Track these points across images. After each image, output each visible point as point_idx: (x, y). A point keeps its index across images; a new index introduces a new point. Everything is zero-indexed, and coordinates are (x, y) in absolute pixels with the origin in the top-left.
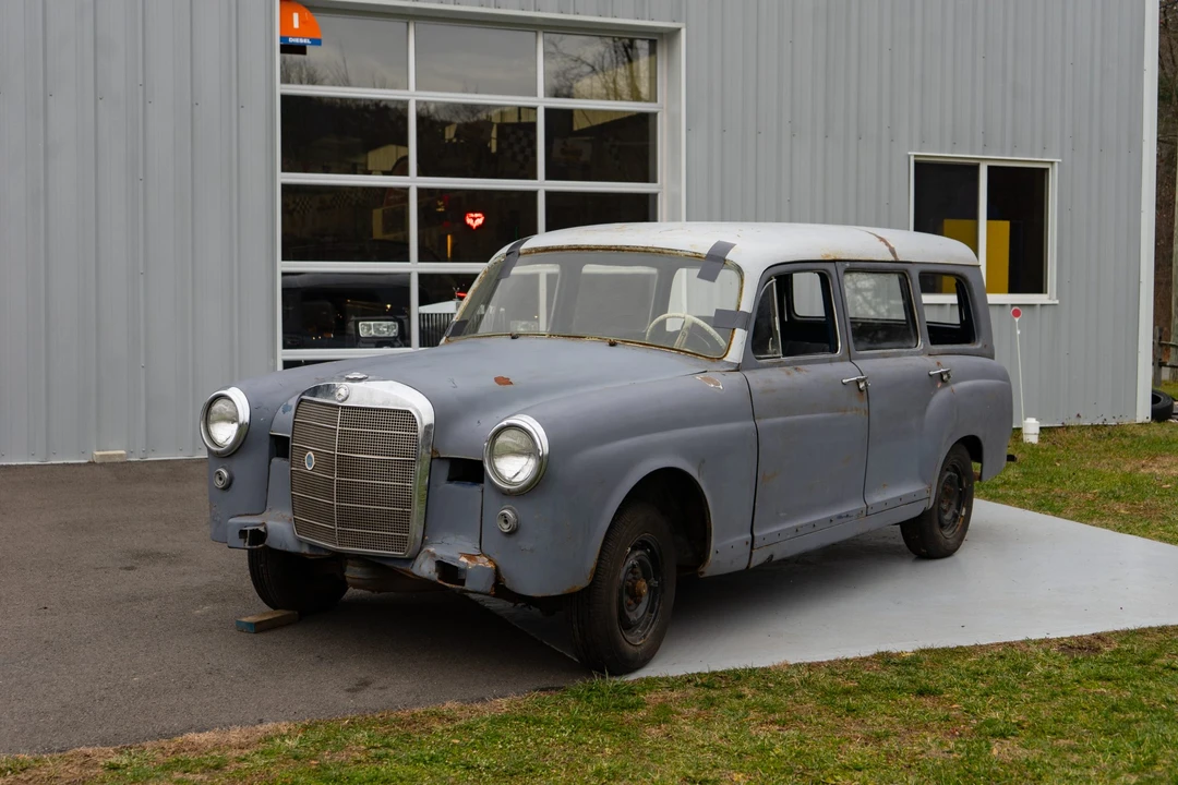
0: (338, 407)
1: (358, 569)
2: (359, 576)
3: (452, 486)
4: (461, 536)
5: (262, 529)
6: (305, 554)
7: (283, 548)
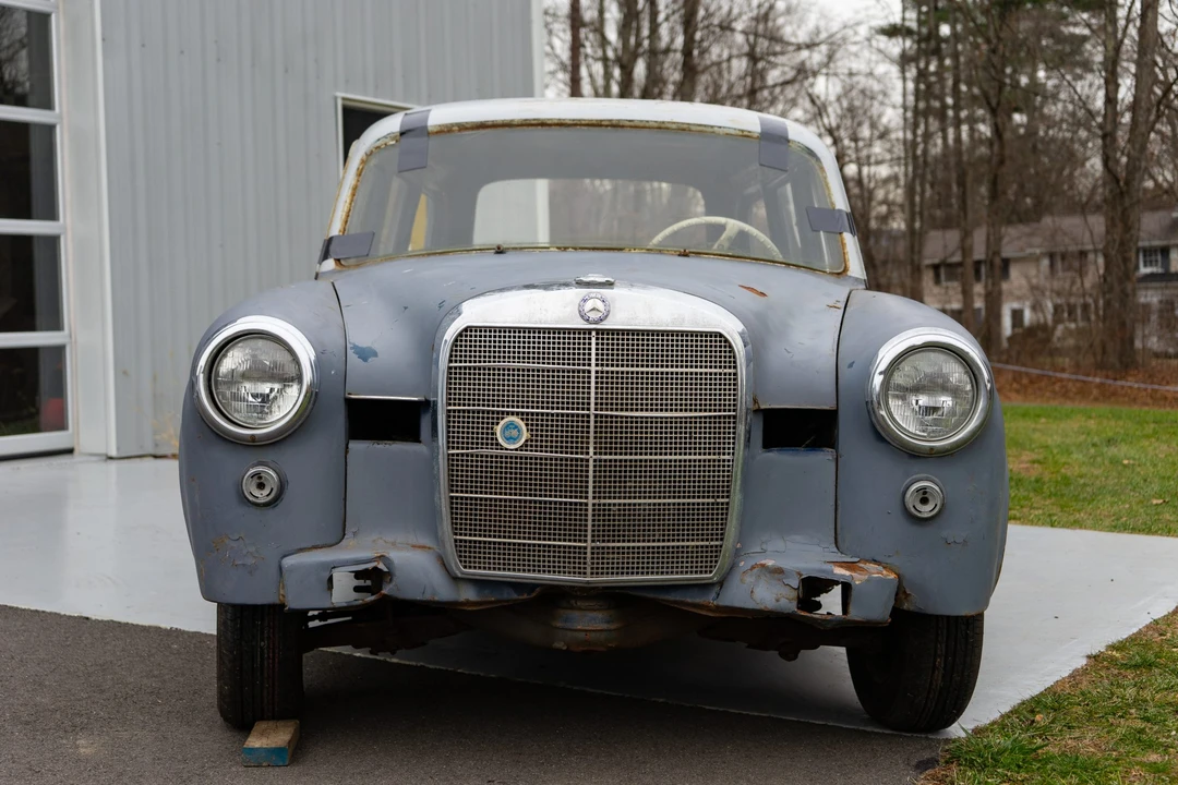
0: (590, 331)
1: (600, 615)
2: (605, 626)
3: (774, 455)
4: (798, 538)
5: (381, 566)
6: (468, 603)
7: (427, 597)
